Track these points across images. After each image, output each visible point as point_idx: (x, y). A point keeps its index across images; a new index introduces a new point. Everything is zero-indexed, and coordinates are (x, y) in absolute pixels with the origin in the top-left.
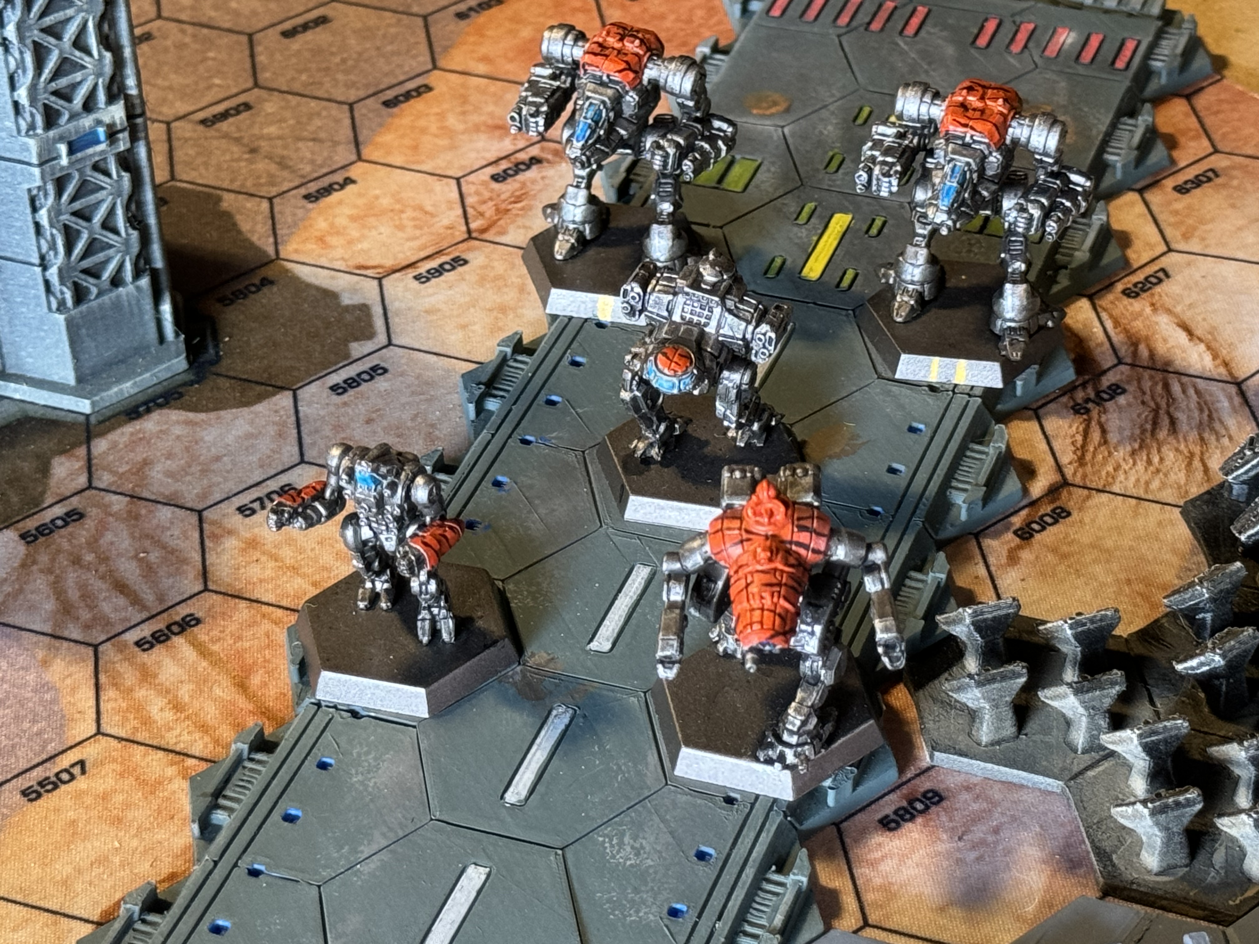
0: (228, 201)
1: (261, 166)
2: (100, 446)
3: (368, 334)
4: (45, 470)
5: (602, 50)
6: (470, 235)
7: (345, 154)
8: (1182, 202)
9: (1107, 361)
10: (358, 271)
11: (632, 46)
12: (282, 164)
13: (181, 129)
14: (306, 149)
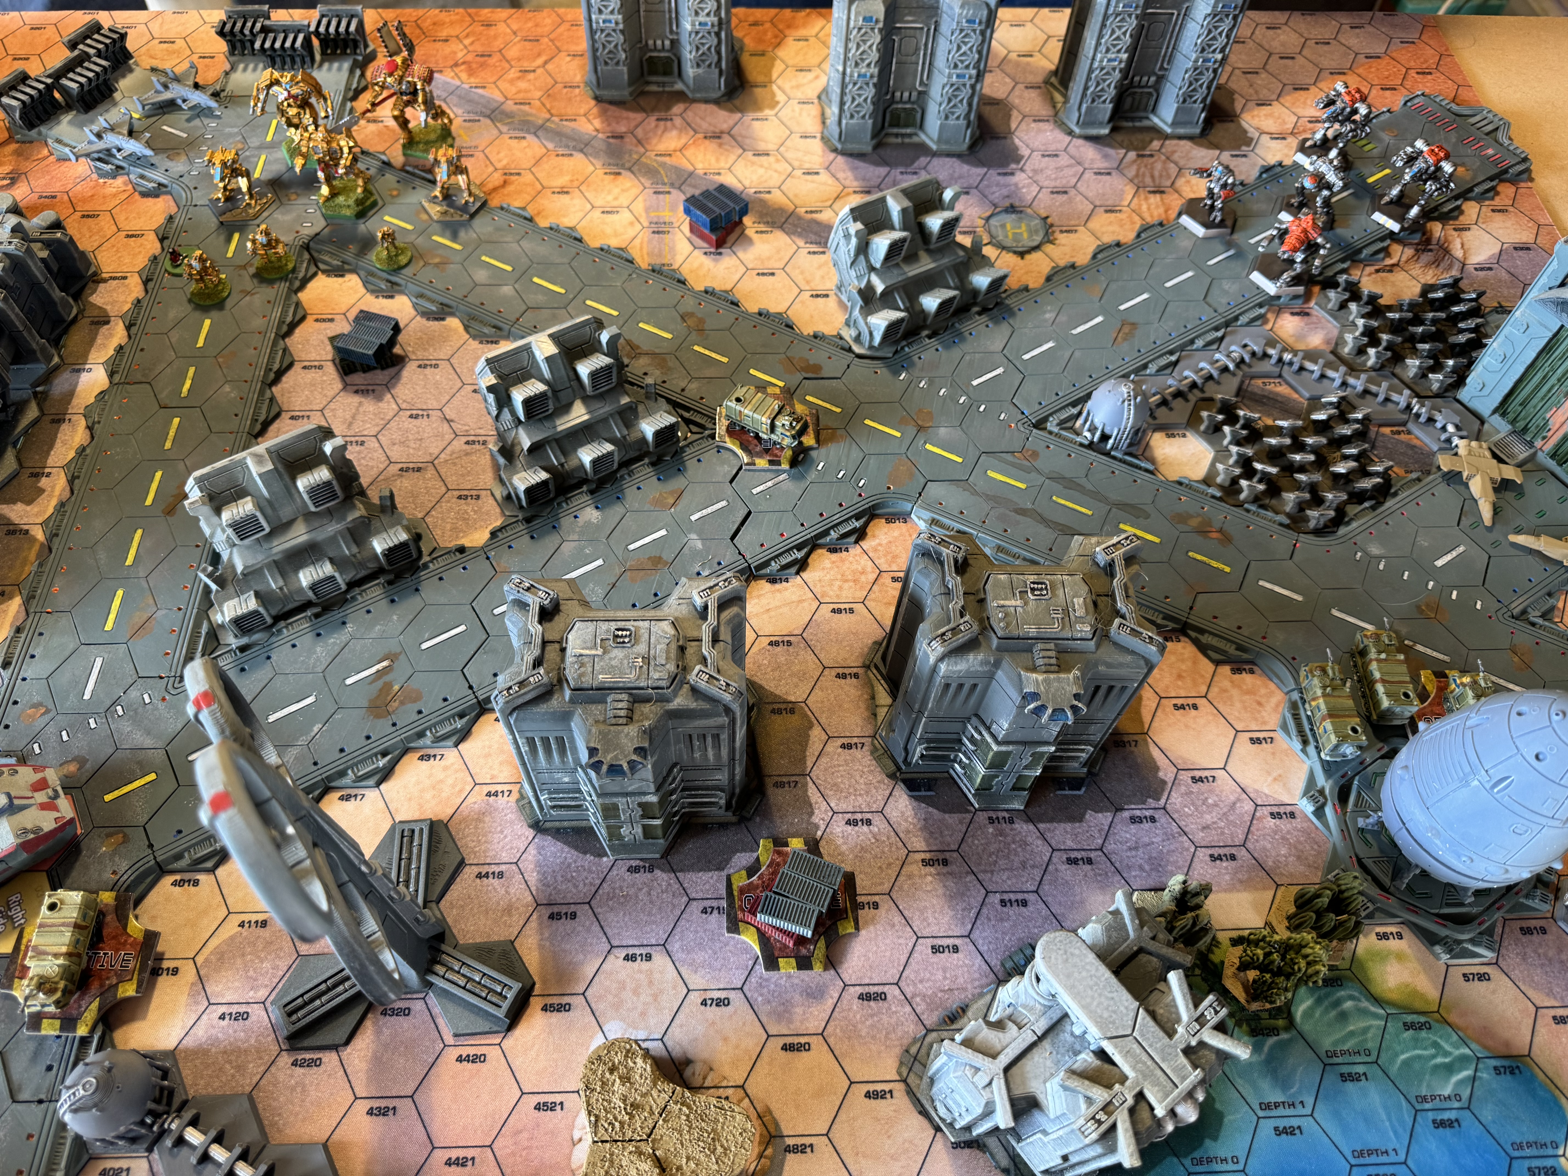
0: (1236, 96)
1: (1251, 91)
2: (1167, 142)
3: (1249, 145)
4: (1151, 141)
5: (1349, 93)
6: (1292, 133)
7: (1274, 97)
8: (1491, 214)
9: (1434, 241)
10: (1257, 129)
11: (1357, 96)
12: (1256, 92)
13: (1237, 72)
14: (1265, 91)
